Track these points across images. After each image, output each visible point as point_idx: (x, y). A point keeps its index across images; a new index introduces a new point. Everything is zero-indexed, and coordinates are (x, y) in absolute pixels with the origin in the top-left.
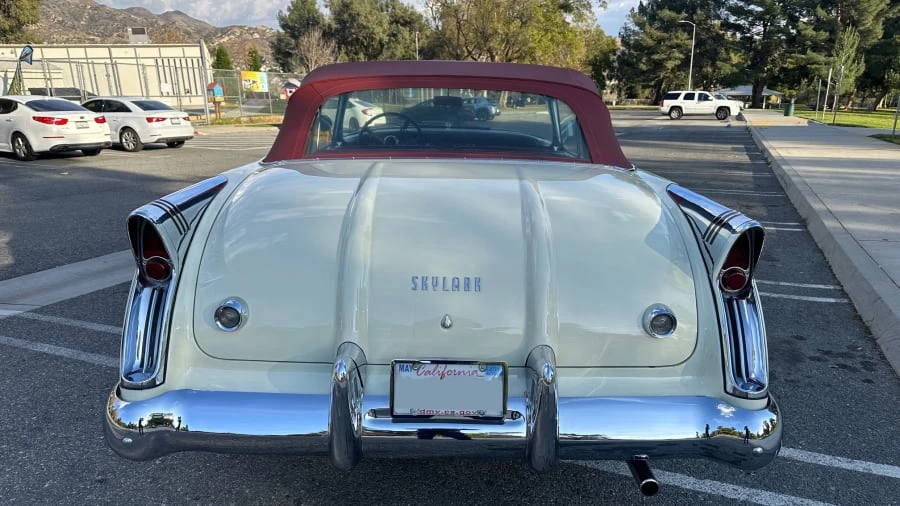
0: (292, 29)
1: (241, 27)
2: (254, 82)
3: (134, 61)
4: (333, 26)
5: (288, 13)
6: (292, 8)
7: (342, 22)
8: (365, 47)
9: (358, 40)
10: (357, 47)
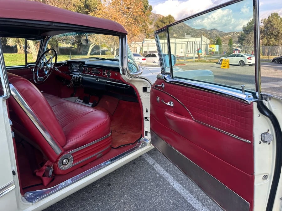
0: (247, 31)
1: (234, 32)
2: (213, 48)
3: (181, 43)
4: (263, 29)
5: (247, 26)
6: (248, 24)
7: (267, 28)
8: (275, 36)
9: (272, 33)
10: (271, 36)
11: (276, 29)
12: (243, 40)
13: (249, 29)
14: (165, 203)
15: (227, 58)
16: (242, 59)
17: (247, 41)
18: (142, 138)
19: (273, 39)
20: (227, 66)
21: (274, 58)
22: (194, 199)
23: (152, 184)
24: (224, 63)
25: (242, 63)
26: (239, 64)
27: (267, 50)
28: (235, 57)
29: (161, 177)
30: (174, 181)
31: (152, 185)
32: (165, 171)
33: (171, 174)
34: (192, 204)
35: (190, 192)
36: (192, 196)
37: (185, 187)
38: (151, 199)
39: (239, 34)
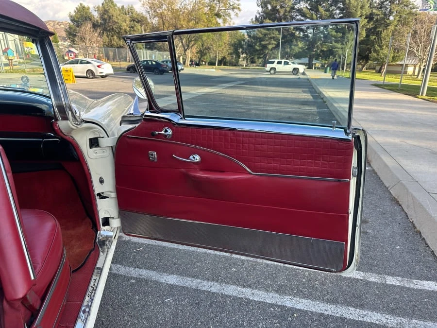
0: (77, 22)
1: (54, 21)
2: (31, 49)
4: (100, 21)
5: (74, 14)
6: (77, 11)
7: (104, 20)
8: (117, 33)
9: (113, 29)
10: (113, 33)
11: (116, 23)
12: (75, 36)
13: (79, 19)
14: (180, 311)
15: (66, 65)
16: (89, 67)
17: (82, 39)
18: (99, 232)
19: (115, 37)
20: (71, 79)
21: (128, 65)
22: (205, 283)
23: (137, 297)
24: (66, 74)
25: (91, 74)
26: (87, 75)
27: (111, 54)
28: (77, 63)
29: (139, 280)
30: (161, 275)
31: (139, 300)
32: (137, 269)
33: (149, 269)
34: (209, 290)
35: (193, 277)
36: (199, 281)
37: (181, 274)
38: (157, 318)
39: (63, 25)
